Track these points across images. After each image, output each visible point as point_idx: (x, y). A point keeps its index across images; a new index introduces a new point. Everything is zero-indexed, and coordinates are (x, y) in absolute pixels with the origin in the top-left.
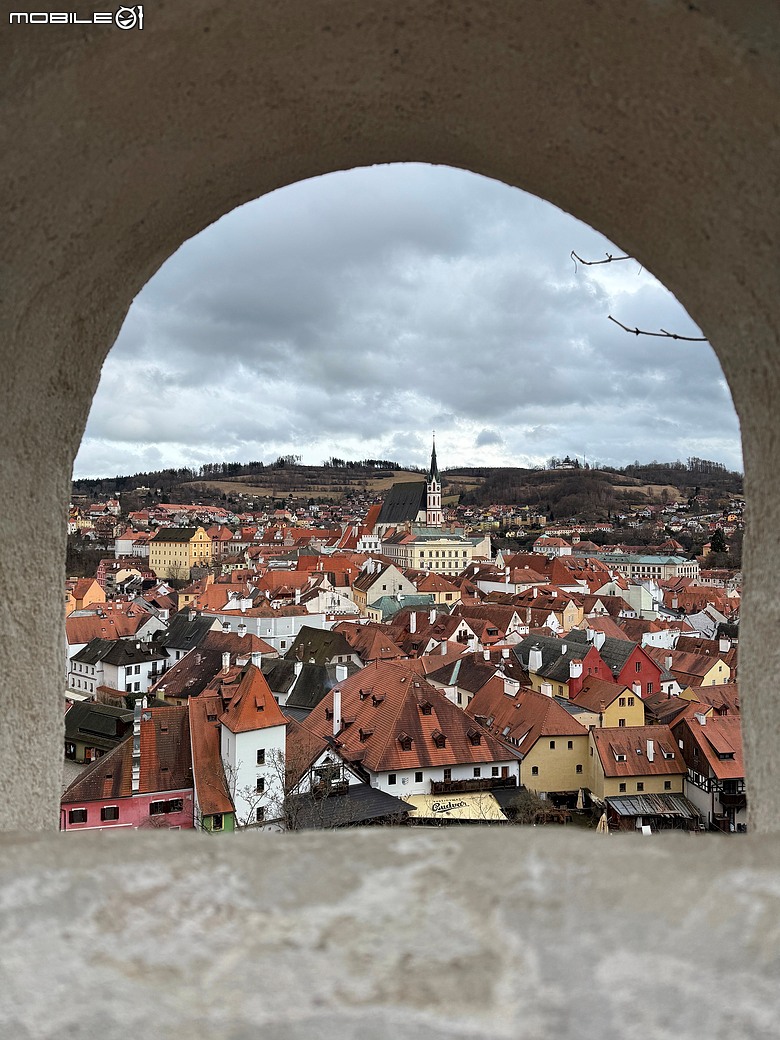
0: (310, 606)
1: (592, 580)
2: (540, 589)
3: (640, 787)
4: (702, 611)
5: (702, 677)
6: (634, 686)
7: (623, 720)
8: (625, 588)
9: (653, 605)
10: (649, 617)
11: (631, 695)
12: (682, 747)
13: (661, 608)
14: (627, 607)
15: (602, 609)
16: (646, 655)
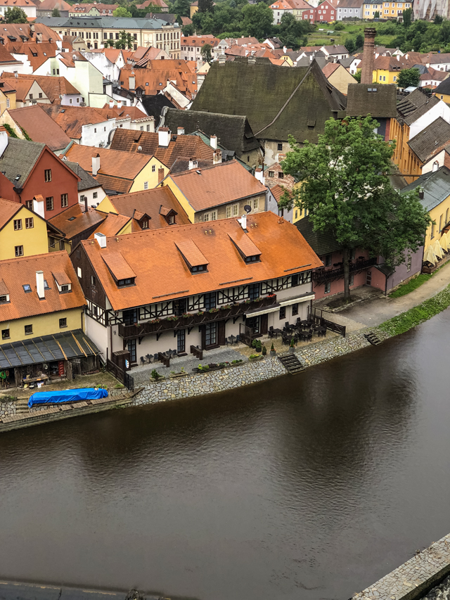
1: (35, 55)
3: (28, 329)
4: (161, 92)
5: (133, 180)
6: (35, 202)
7: (21, 247)
8: (70, 65)
9: (104, 86)
10: (98, 102)
11: (30, 215)
12: (80, 275)
13: (115, 91)
14: (73, 92)
15: (40, 94)
16: (57, 160)
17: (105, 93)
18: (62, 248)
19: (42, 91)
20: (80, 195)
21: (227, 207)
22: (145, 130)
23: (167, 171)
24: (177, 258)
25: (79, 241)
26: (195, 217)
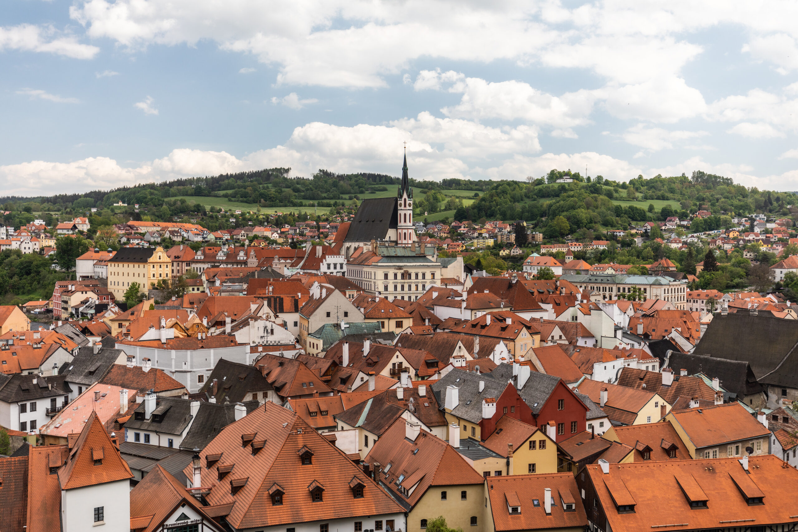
0: (241, 336)
1: (559, 304)
2: (494, 316)
4: (666, 337)
5: (636, 414)
6: (548, 427)
7: (534, 465)
8: (587, 313)
9: (615, 331)
10: (609, 345)
11: (543, 437)
12: (583, 496)
13: (625, 334)
14: (588, 335)
15: (560, 337)
16: (570, 392)
17: (615, 337)
18: (570, 470)
19: (561, 334)
20: (588, 423)
21: (729, 446)
22: (650, 369)
23: (669, 408)
24: (677, 491)
25: (584, 465)
26: (696, 453)
